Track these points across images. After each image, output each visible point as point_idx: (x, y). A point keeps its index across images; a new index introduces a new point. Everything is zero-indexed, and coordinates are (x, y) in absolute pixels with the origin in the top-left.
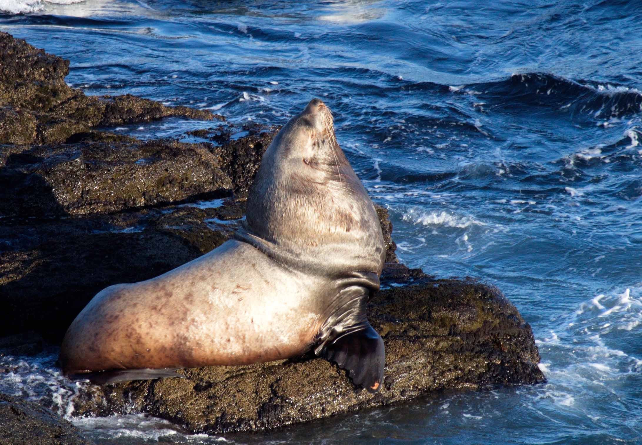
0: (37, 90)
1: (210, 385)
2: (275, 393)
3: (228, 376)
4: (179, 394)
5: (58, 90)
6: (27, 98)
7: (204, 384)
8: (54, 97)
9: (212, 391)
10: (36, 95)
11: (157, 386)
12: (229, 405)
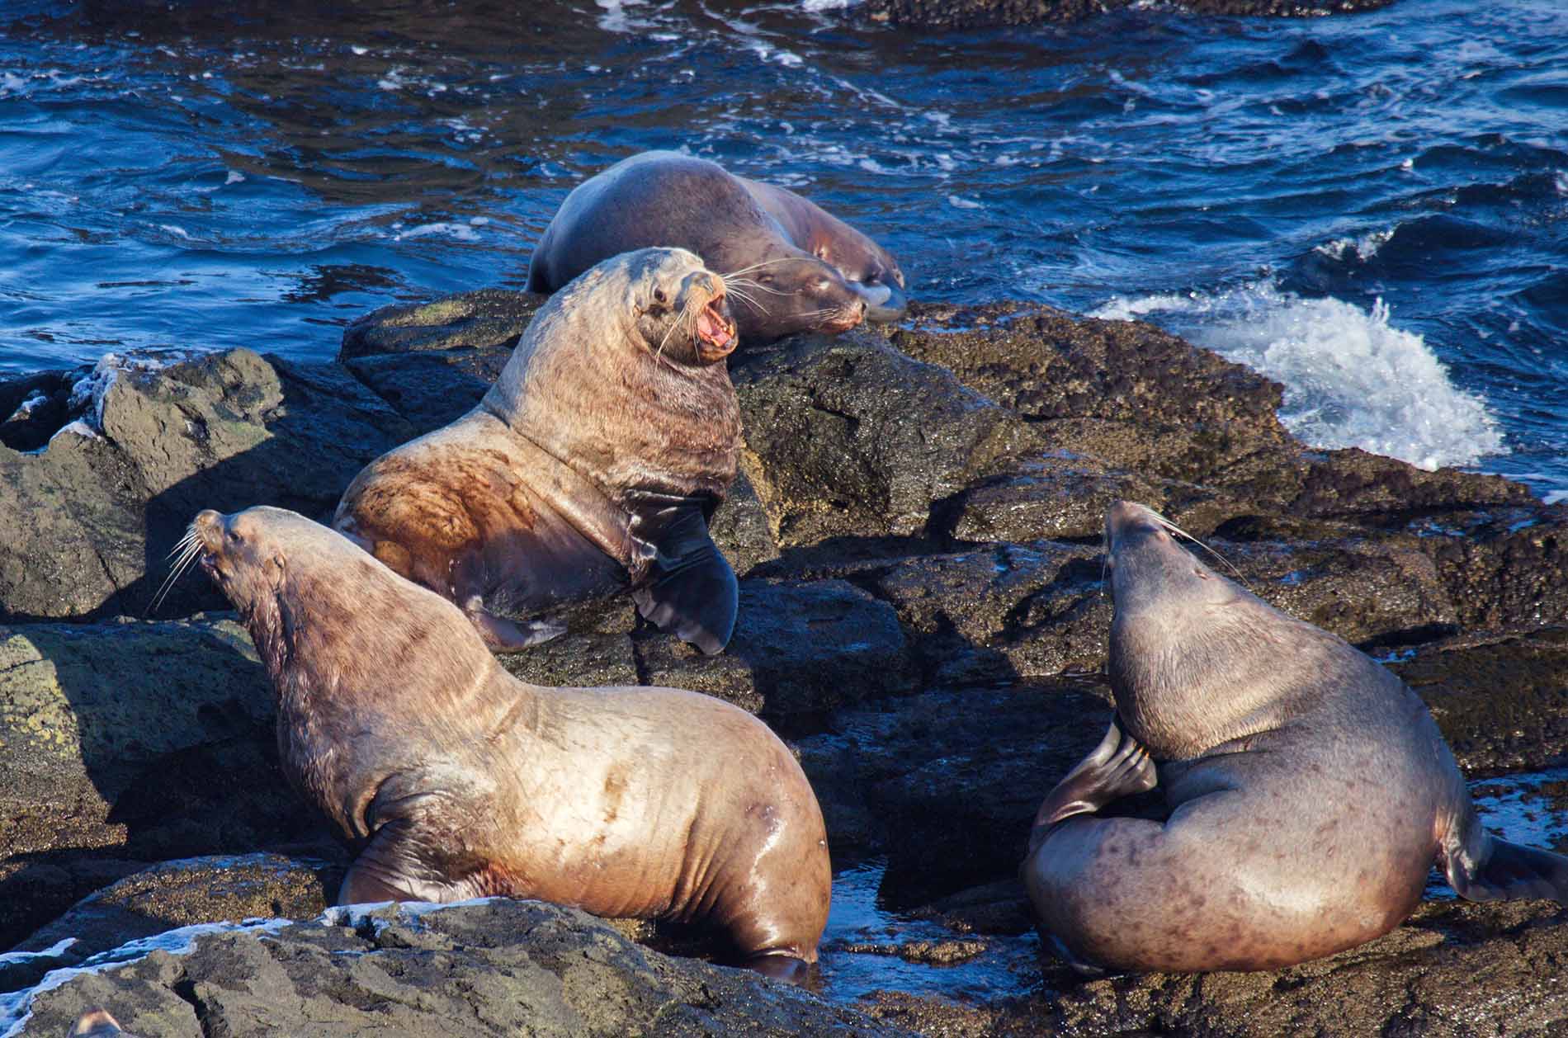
0: (1194, 440)
1: (1302, 982)
2: (1412, 997)
3: (1335, 965)
4: (1245, 996)
5: (1231, 439)
6: (1174, 454)
7: (1292, 980)
8: (1222, 450)
9: (1303, 990)
10: (1190, 449)
11: (1208, 979)
12: (1332, 1017)
